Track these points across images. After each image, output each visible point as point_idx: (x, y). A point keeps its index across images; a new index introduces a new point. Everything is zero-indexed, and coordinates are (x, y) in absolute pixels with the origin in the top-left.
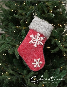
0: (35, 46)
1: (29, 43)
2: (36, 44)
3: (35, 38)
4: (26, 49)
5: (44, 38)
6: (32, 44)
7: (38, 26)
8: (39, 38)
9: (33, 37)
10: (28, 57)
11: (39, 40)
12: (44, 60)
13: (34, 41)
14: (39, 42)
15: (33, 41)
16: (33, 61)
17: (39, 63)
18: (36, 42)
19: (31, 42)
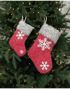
0: (43, 49)
1: (38, 46)
2: (44, 48)
3: (42, 43)
4: (35, 52)
5: (51, 42)
6: (40, 48)
7: (45, 32)
8: (46, 43)
9: (41, 42)
10: (37, 60)
11: (46, 45)
12: (52, 63)
13: (42, 45)
14: (46, 46)
15: (40, 45)
16: (41, 64)
17: (46, 66)
18: (44, 46)
19: (39, 46)
